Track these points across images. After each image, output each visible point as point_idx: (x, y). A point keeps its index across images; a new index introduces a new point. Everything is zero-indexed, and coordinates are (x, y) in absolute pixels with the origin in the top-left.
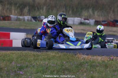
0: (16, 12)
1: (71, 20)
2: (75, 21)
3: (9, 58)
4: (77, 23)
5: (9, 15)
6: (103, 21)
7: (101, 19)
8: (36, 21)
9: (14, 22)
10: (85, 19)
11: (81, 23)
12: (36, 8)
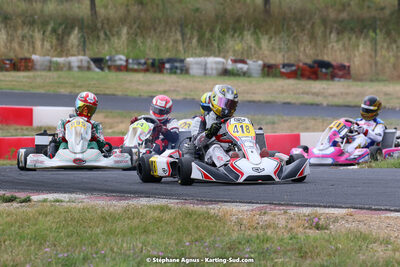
0: (47, 45)
1: (198, 63)
2: (209, 66)
3: (34, 228)
4: (214, 72)
5: (27, 55)
6: (284, 65)
7: (278, 59)
8: (102, 69)
9: (44, 73)
10: (235, 61)
11: (226, 73)
12: (102, 35)
